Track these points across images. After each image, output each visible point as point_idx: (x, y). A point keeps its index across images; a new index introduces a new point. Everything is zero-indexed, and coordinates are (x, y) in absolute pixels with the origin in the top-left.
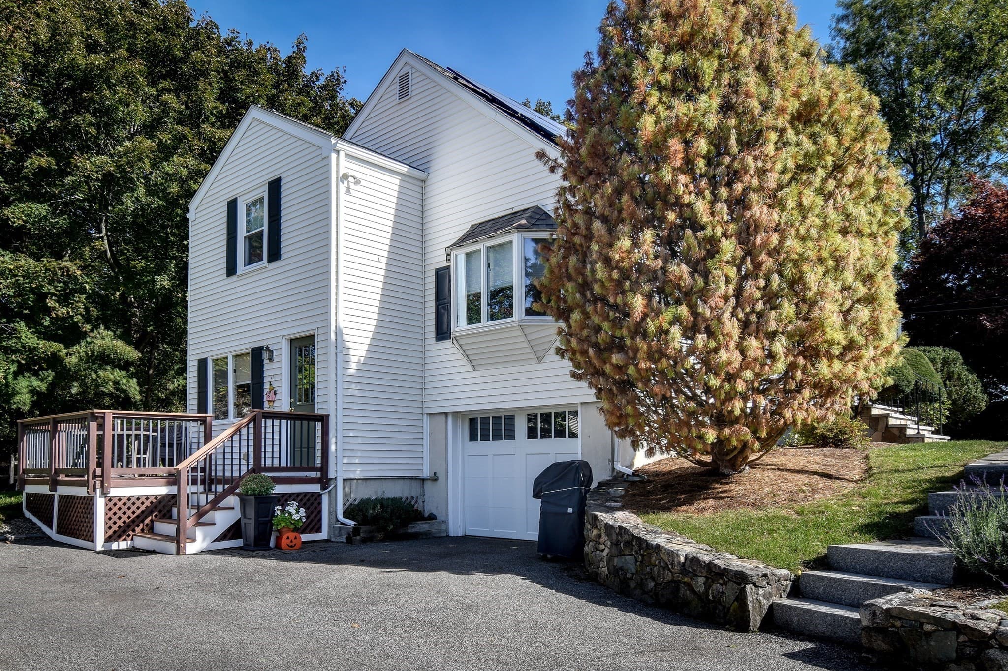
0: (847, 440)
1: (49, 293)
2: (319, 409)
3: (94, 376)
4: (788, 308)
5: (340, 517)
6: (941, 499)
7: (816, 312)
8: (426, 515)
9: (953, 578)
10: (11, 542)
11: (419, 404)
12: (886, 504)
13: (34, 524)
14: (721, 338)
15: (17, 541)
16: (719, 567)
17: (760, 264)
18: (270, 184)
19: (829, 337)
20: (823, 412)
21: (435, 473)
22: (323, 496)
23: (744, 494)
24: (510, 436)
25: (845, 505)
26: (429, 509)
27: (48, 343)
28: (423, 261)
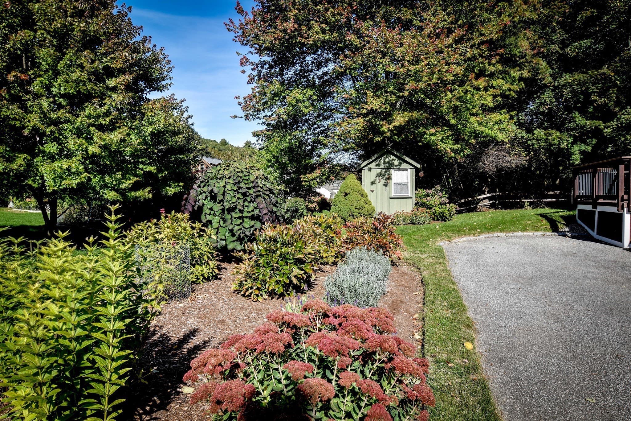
1: (593, 92)
3: (623, 139)
10: (569, 237)
13: (584, 228)
15: (572, 237)
27: (592, 122)
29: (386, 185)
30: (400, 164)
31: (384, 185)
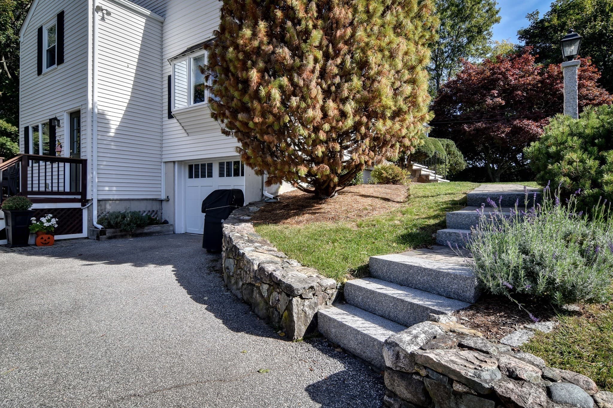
0: (399, 180)
2: (82, 157)
4: (357, 82)
5: (95, 223)
6: (455, 217)
7: (376, 85)
8: (163, 221)
9: (474, 297)
11: (159, 156)
12: (417, 219)
14: (309, 100)
16: (277, 278)
17: (340, 50)
18: (58, 15)
19: (384, 103)
20: (380, 157)
21: (168, 197)
22: (84, 211)
23: (328, 211)
24: (210, 175)
25: (390, 220)
26: (165, 217)
28: (162, 71)
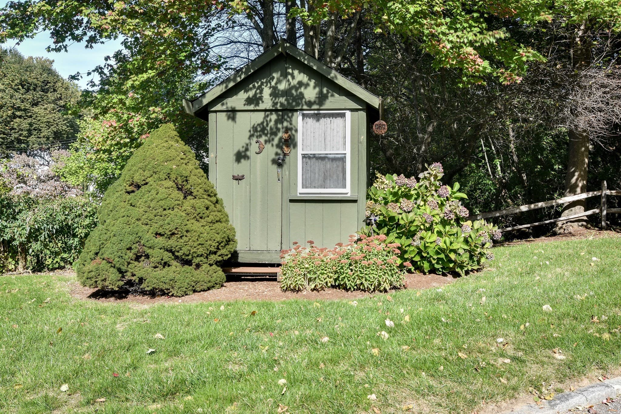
29: (279, 163)
30: (322, 99)
31: (274, 162)
